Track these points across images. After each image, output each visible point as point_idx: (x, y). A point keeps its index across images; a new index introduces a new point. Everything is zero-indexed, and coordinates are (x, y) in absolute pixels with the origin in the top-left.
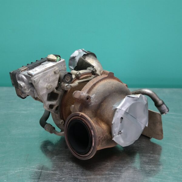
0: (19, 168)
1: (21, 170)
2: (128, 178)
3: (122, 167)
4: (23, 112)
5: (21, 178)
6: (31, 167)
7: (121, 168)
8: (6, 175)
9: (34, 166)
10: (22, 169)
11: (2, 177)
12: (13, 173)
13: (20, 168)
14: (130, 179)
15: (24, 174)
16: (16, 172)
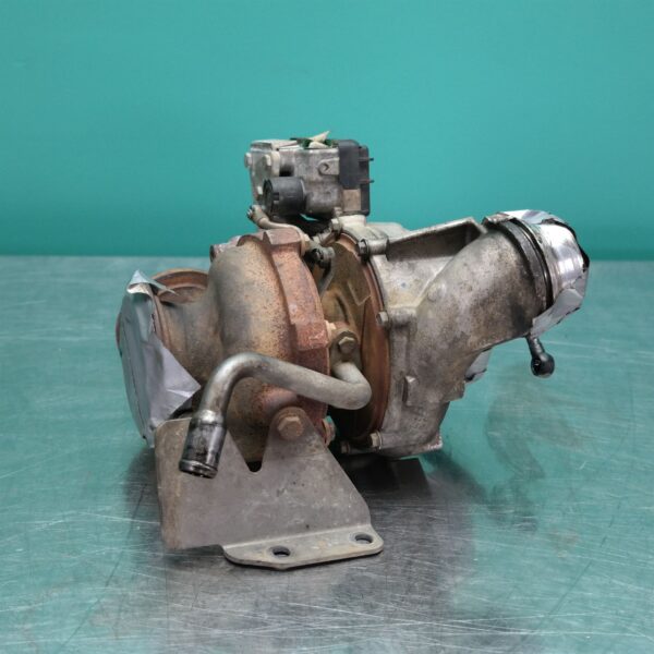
0: (60, 514)
1: (67, 520)
2: (405, 542)
3: (386, 509)
4: (68, 339)
5: (67, 542)
6: (100, 510)
7: (384, 512)
8: (22, 534)
9: (108, 508)
10: (72, 515)
11: (9, 539)
12: (44, 526)
13: (66, 513)
14: (412, 543)
15: (77, 530)
16: (54, 523)
